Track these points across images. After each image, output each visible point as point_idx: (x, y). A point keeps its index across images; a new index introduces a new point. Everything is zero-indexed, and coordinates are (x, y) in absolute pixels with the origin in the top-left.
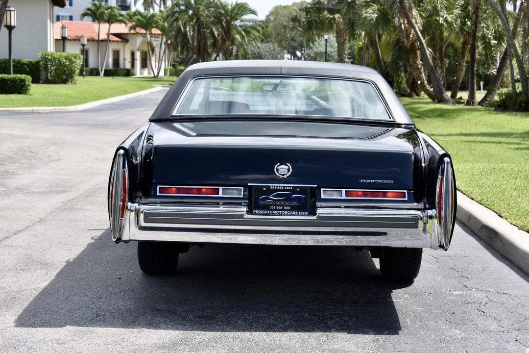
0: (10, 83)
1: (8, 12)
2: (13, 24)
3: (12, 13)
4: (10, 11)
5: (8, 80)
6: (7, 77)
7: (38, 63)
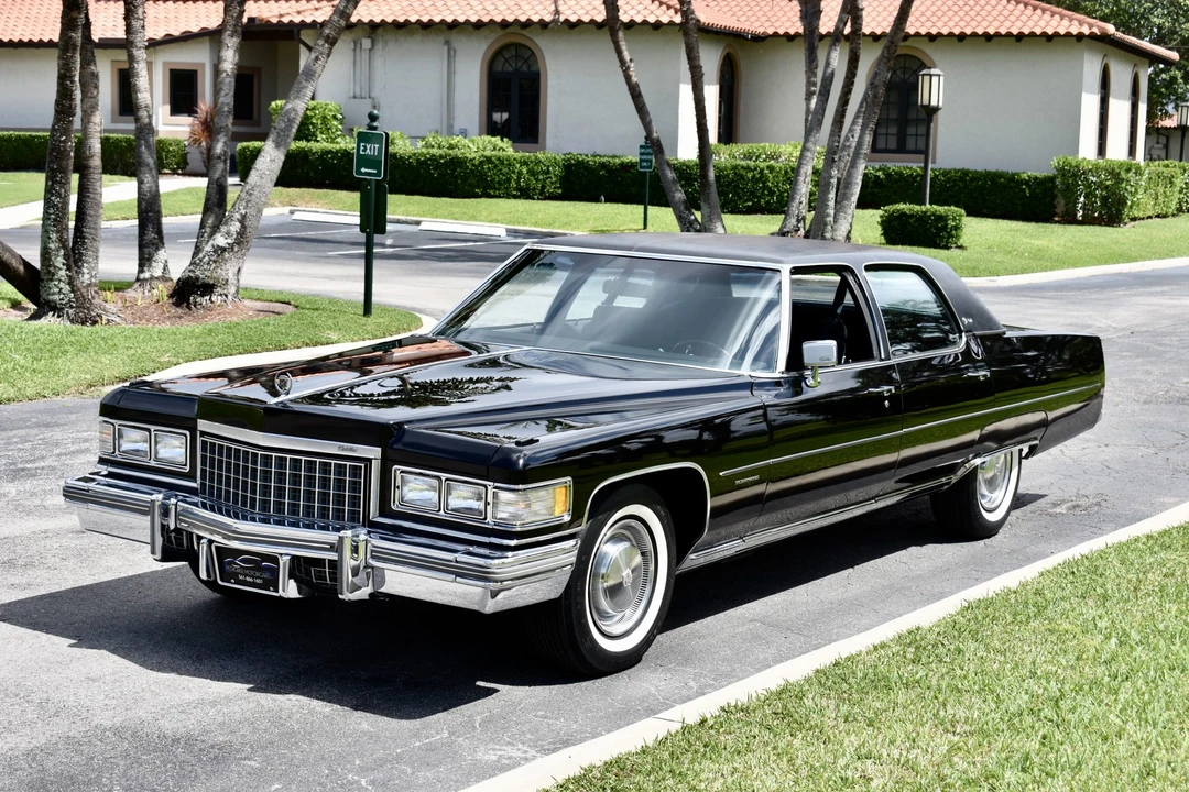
0: (915, 222)
1: (927, 78)
2: (934, 103)
3: (935, 79)
4: (931, 75)
5: (912, 216)
6: (910, 209)
7: (1052, 179)
